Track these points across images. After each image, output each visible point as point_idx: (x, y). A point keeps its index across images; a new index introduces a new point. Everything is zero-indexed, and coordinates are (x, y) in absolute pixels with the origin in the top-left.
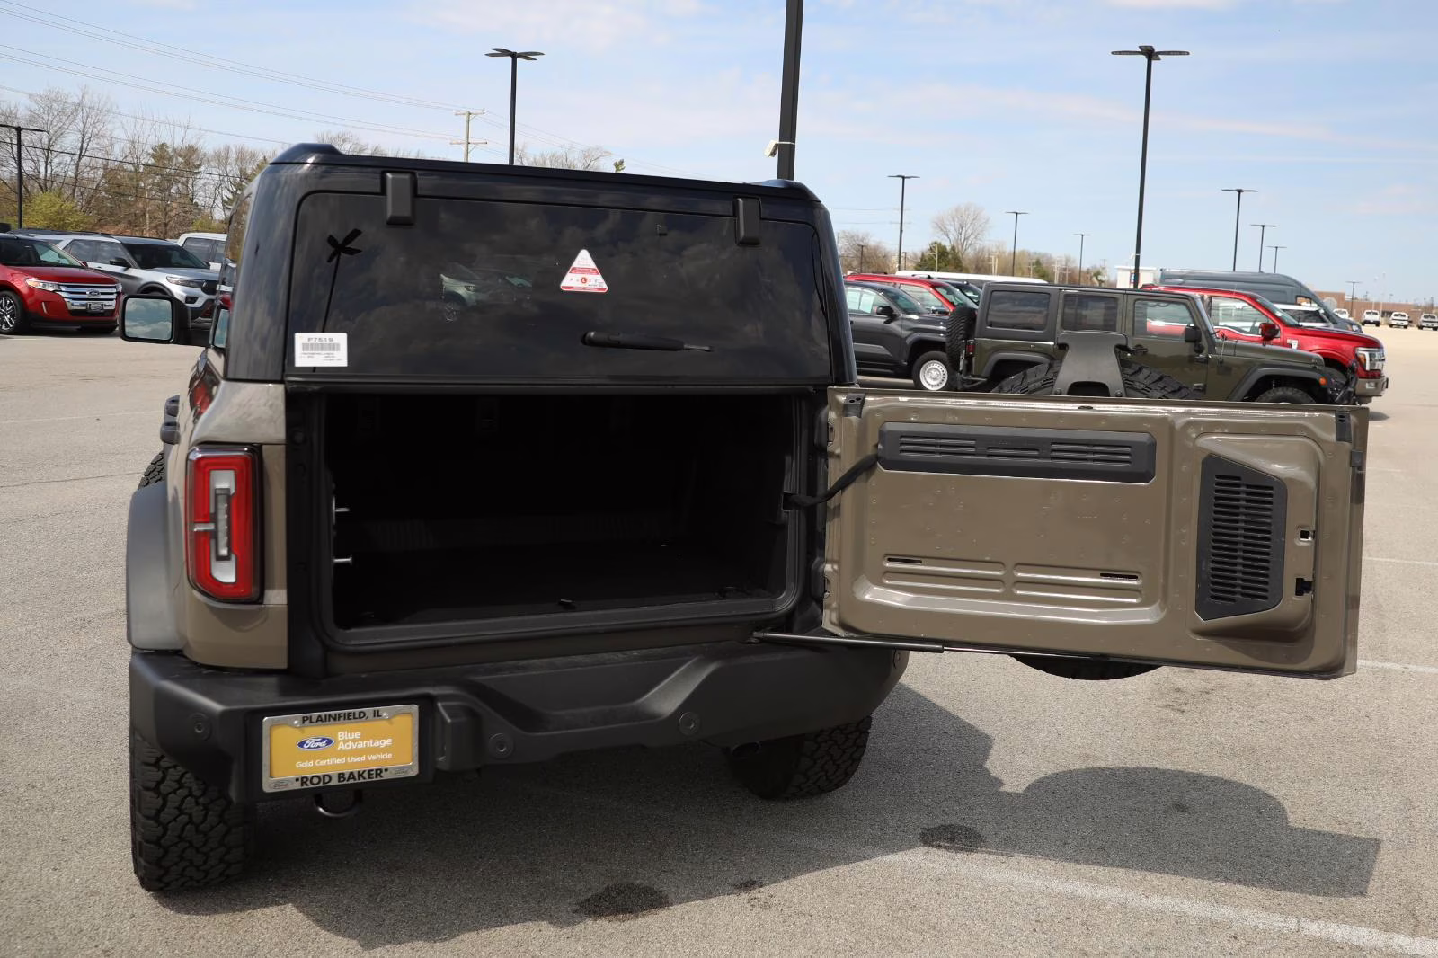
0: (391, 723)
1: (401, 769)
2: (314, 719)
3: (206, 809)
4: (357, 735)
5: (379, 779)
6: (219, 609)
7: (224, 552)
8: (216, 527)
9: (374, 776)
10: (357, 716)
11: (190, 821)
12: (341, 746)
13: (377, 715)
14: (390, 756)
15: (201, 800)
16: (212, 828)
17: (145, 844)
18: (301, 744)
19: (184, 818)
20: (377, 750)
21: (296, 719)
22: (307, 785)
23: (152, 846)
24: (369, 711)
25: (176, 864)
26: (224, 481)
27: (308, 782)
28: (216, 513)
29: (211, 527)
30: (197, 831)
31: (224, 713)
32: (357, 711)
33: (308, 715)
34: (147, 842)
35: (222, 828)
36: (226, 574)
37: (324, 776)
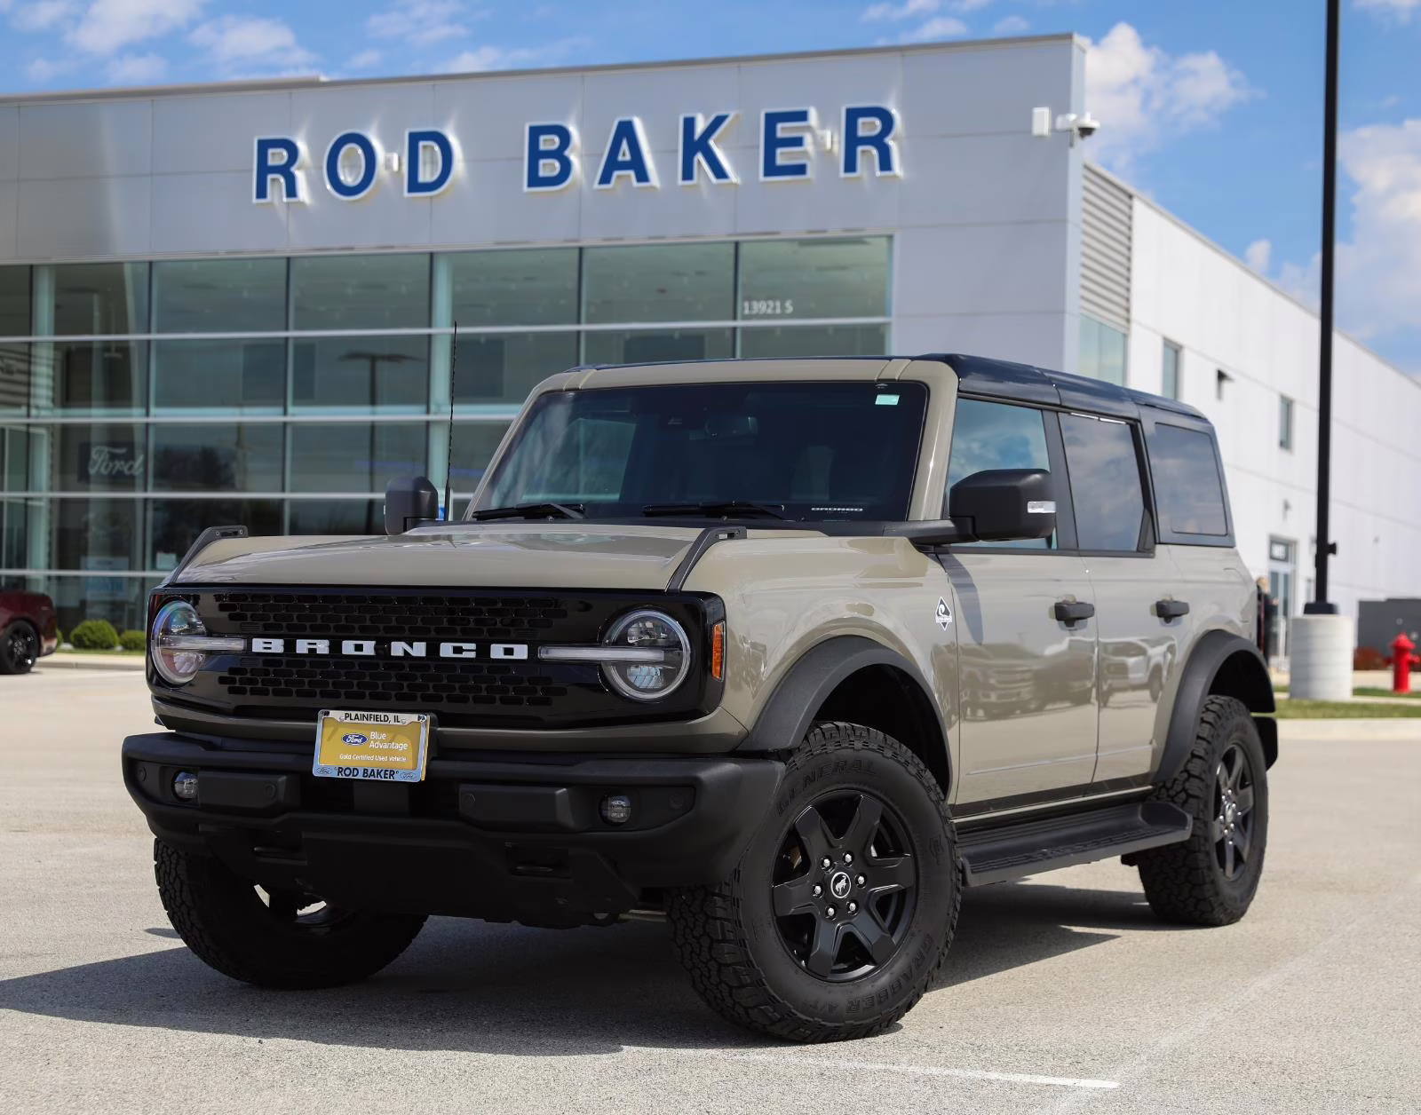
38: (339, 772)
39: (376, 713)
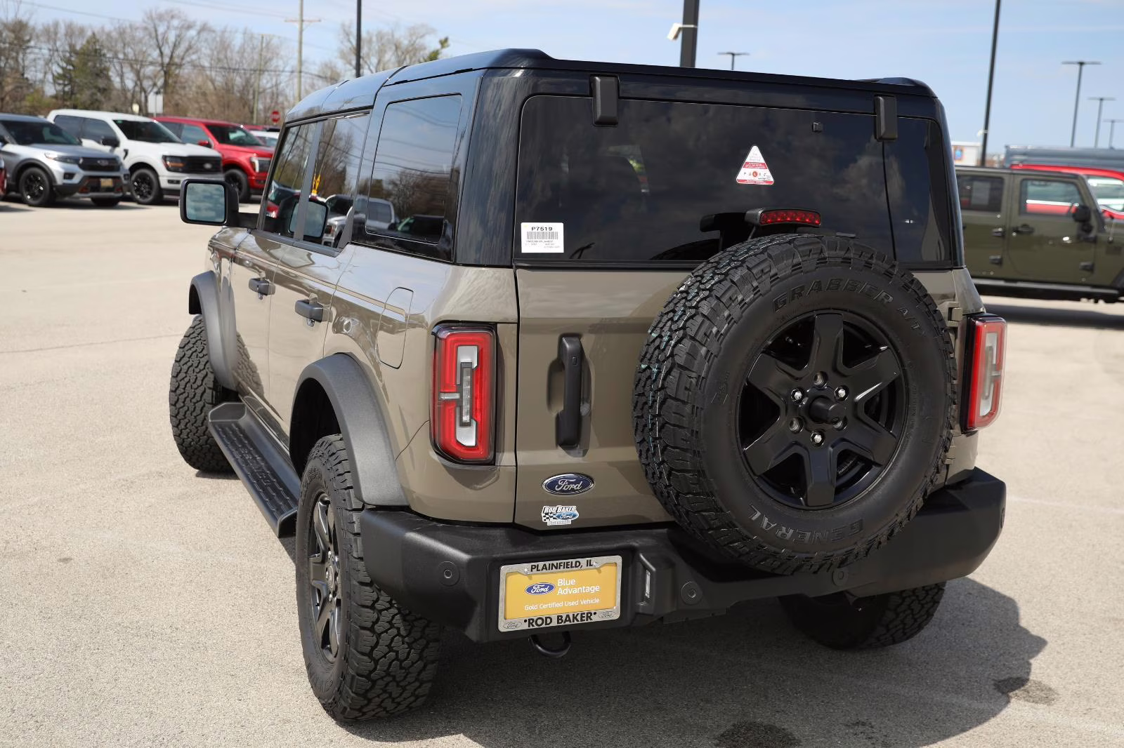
0: (600, 572)
1: (607, 614)
2: (540, 568)
3: (410, 645)
4: (572, 582)
5: (589, 621)
6: (452, 469)
7: (466, 418)
8: (461, 396)
9: (585, 619)
10: (574, 565)
11: (397, 658)
12: (560, 592)
13: (589, 564)
14: (597, 601)
15: (406, 639)
16: (413, 663)
17: (357, 677)
18: (529, 590)
19: (392, 654)
20: (588, 596)
21: (526, 567)
22: (533, 626)
23: (364, 679)
24: (583, 561)
25: (378, 696)
26: (468, 355)
27: (534, 624)
28: (461, 384)
29: (457, 396)
30: (401, 668)
31: (470, 562)
32: (574, 561)
33: (536, 564)
34: (358, 675)
35: (420, 664)
36: (467, 437)
37: (546, 618)
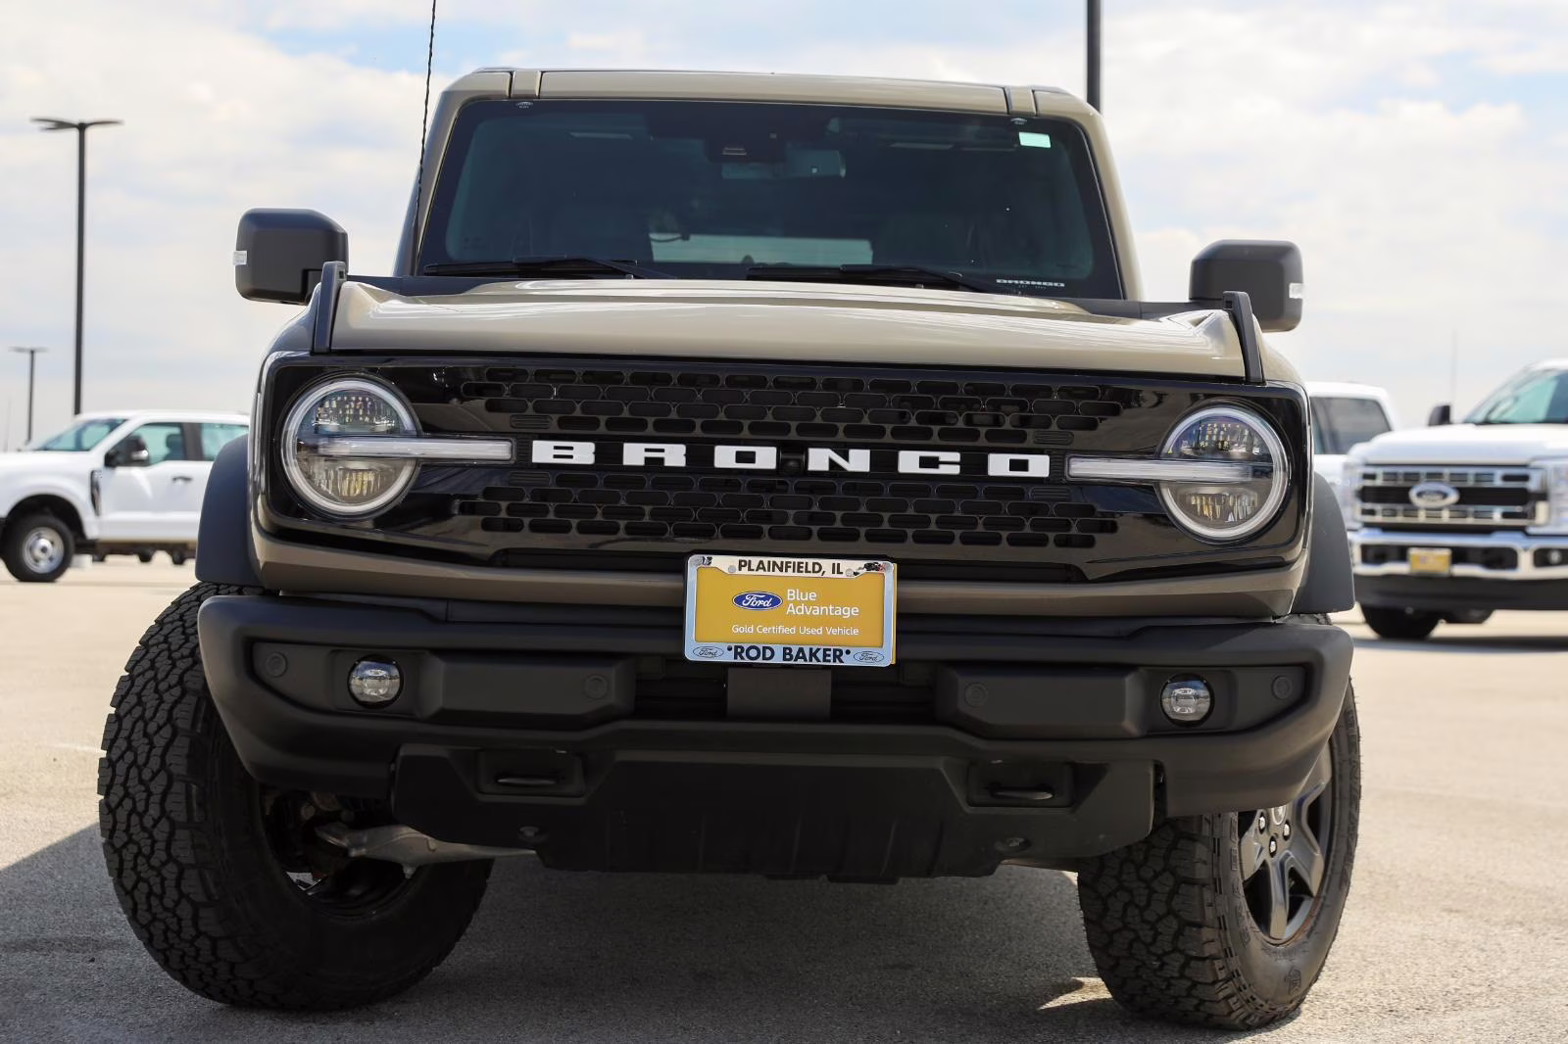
38: (736, 654)
39: (797, 560)
